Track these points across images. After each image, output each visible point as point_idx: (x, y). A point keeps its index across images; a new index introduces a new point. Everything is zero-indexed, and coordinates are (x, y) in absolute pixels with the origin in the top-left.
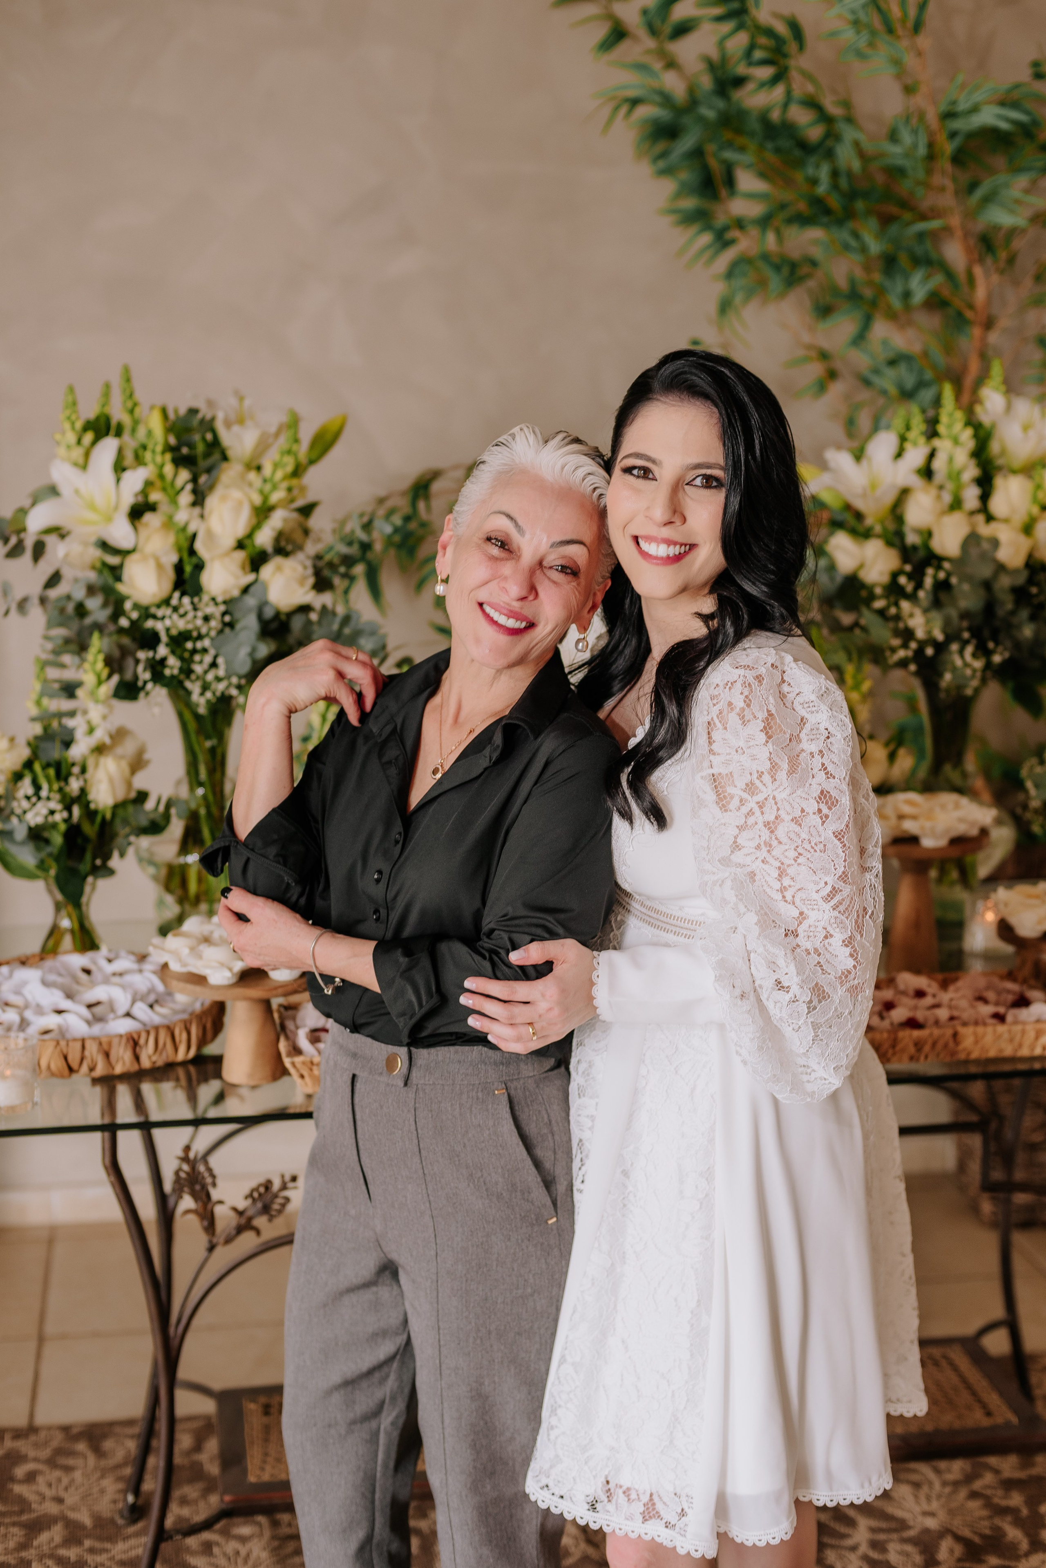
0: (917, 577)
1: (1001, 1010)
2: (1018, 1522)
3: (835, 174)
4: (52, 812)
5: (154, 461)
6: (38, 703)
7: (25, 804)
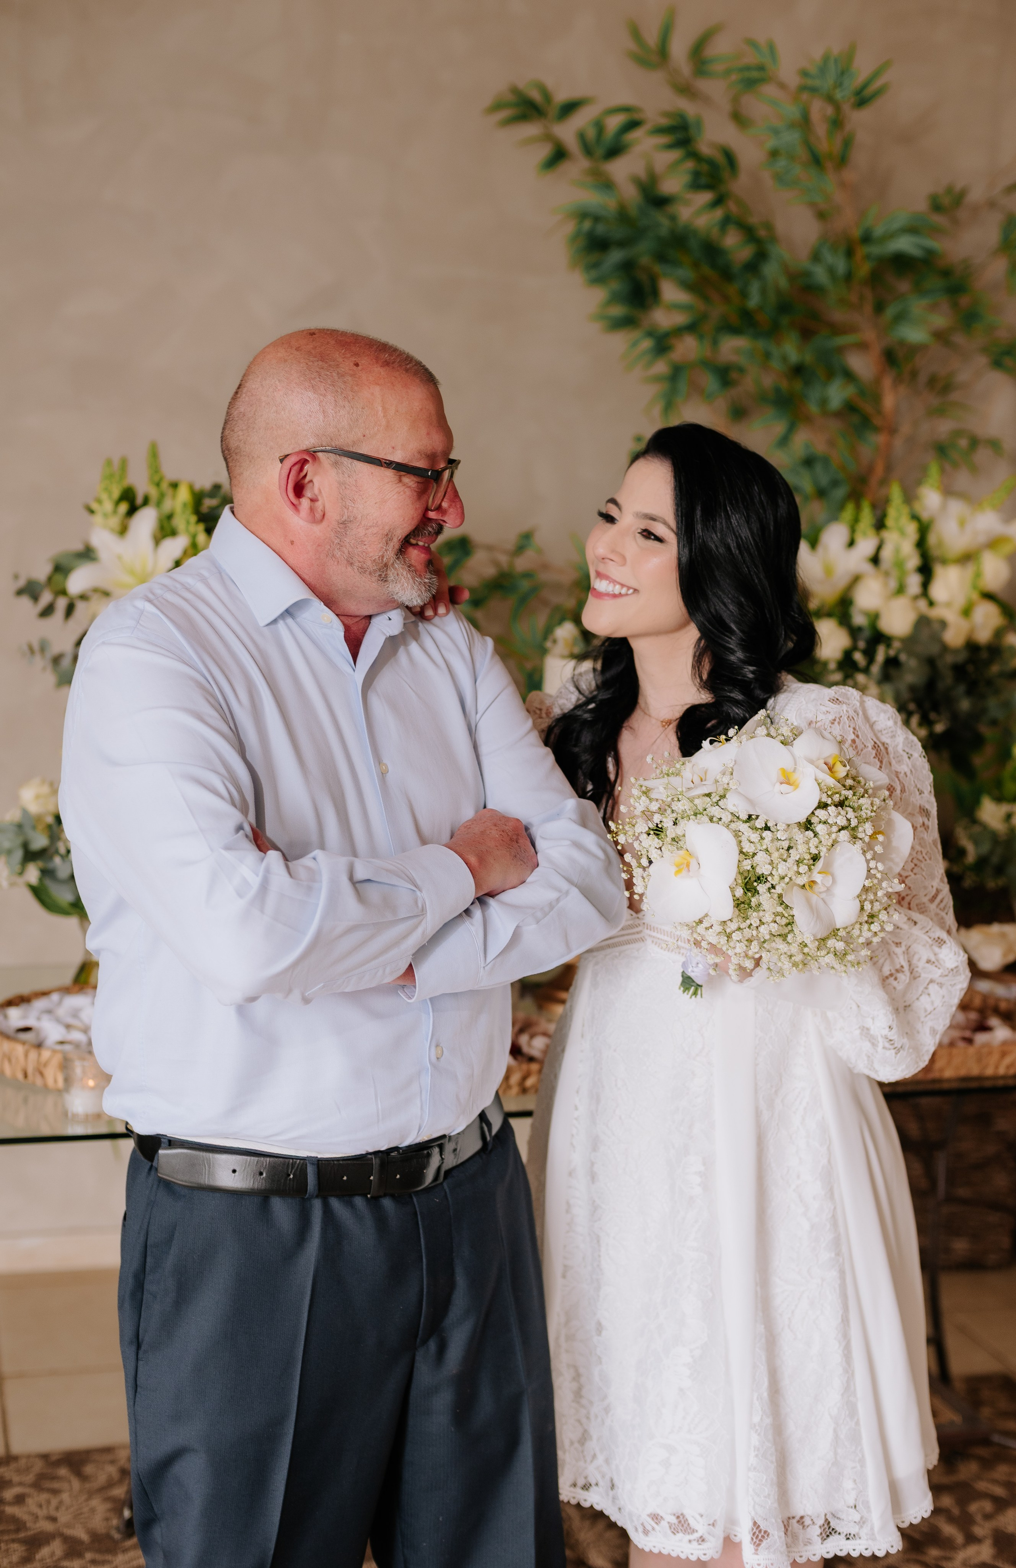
0: (870, 654)
1: (967, 1034)
2: (951, 1519)
3: (763, 292)
5: (187, 530)
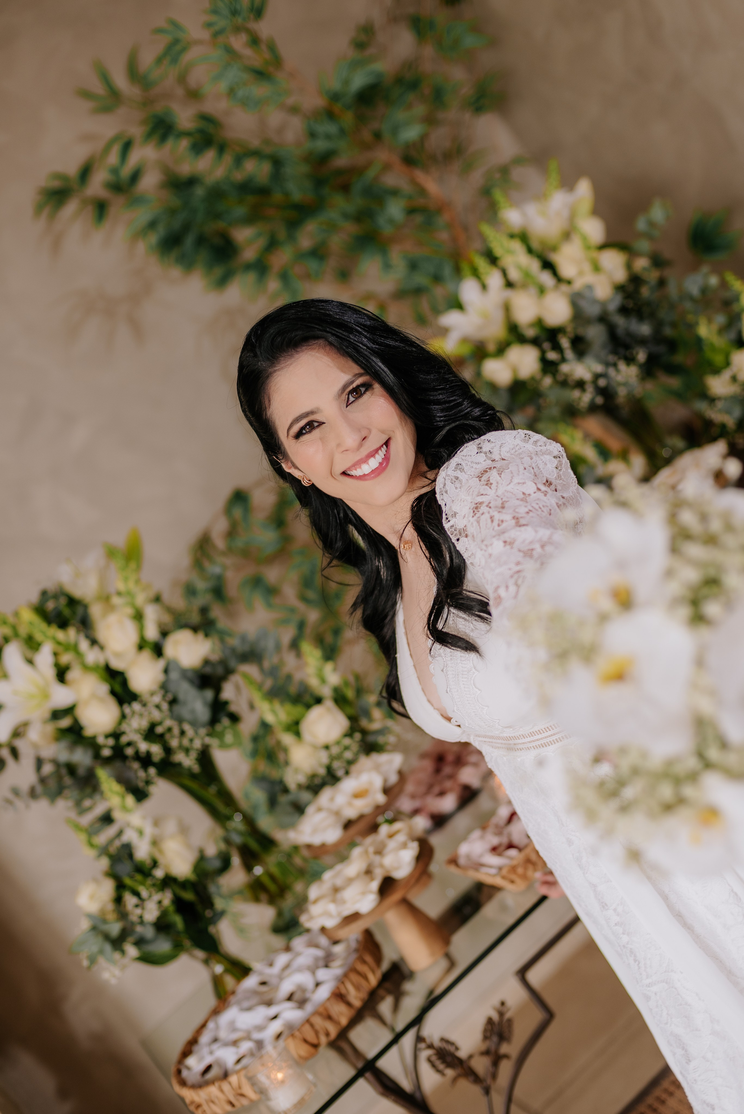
4: (160, 902)
5: (47, 637)
6: (91, 845)
7: (138, 911)
